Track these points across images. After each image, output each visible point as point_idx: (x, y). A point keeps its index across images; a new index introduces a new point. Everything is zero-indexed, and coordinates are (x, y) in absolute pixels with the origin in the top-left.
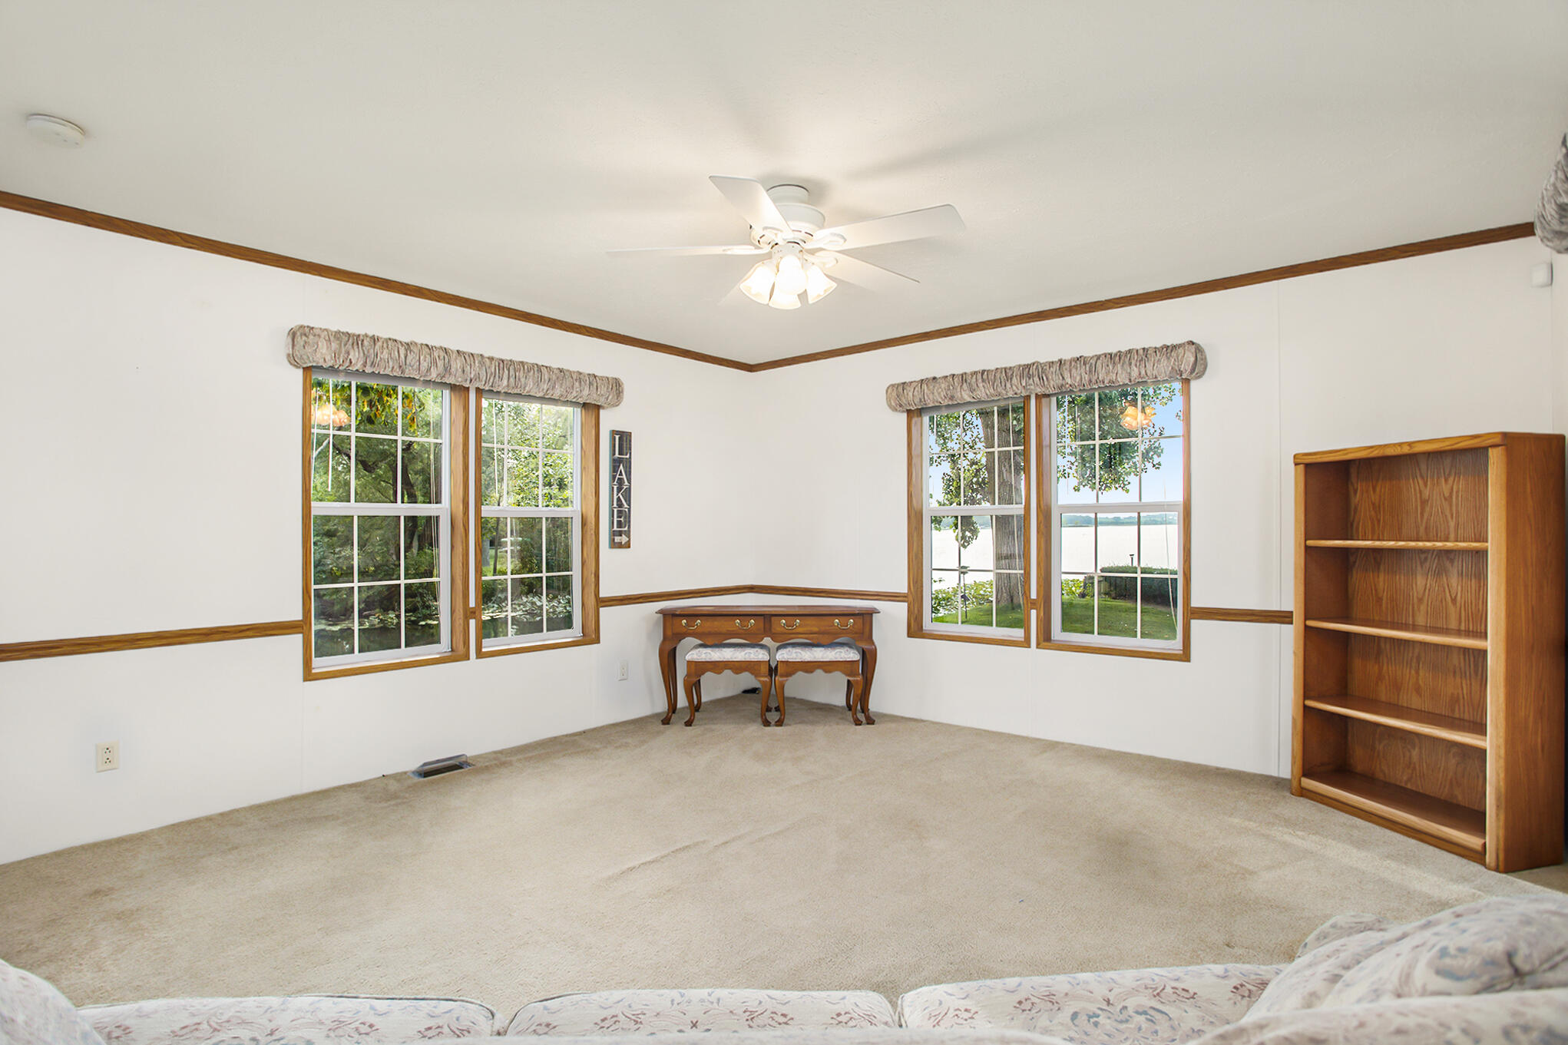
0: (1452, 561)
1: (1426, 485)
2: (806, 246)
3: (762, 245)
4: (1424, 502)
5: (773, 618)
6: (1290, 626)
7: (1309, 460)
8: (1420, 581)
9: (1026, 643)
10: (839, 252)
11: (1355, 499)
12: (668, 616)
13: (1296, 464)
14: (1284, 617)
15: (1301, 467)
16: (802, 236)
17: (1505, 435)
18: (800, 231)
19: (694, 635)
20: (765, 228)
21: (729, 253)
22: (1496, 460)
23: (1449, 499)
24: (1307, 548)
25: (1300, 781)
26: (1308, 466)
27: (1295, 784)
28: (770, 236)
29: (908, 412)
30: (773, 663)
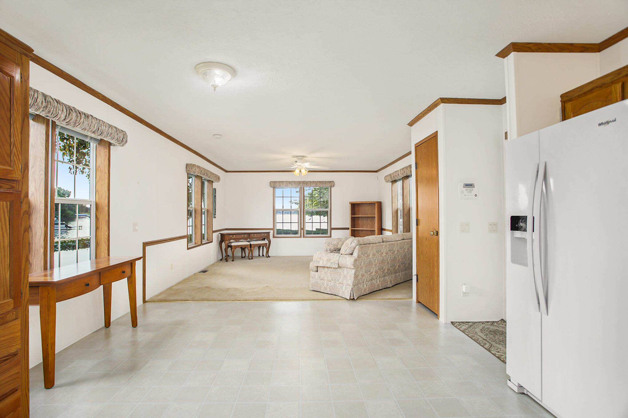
1: (366, 207)
5: (250, 234)
6: (348, 230)
7: (351, 203)
9: (301, 237)
11: (356, 209)
12: (222, 235)
14: (348, 229)
15: (350, 204)
17: (377, 202)
19: (233, 239)
22: (376, 204)
24: (351, 217)
26: (351, 204)
29: (273, 188)
30: (251, 245)
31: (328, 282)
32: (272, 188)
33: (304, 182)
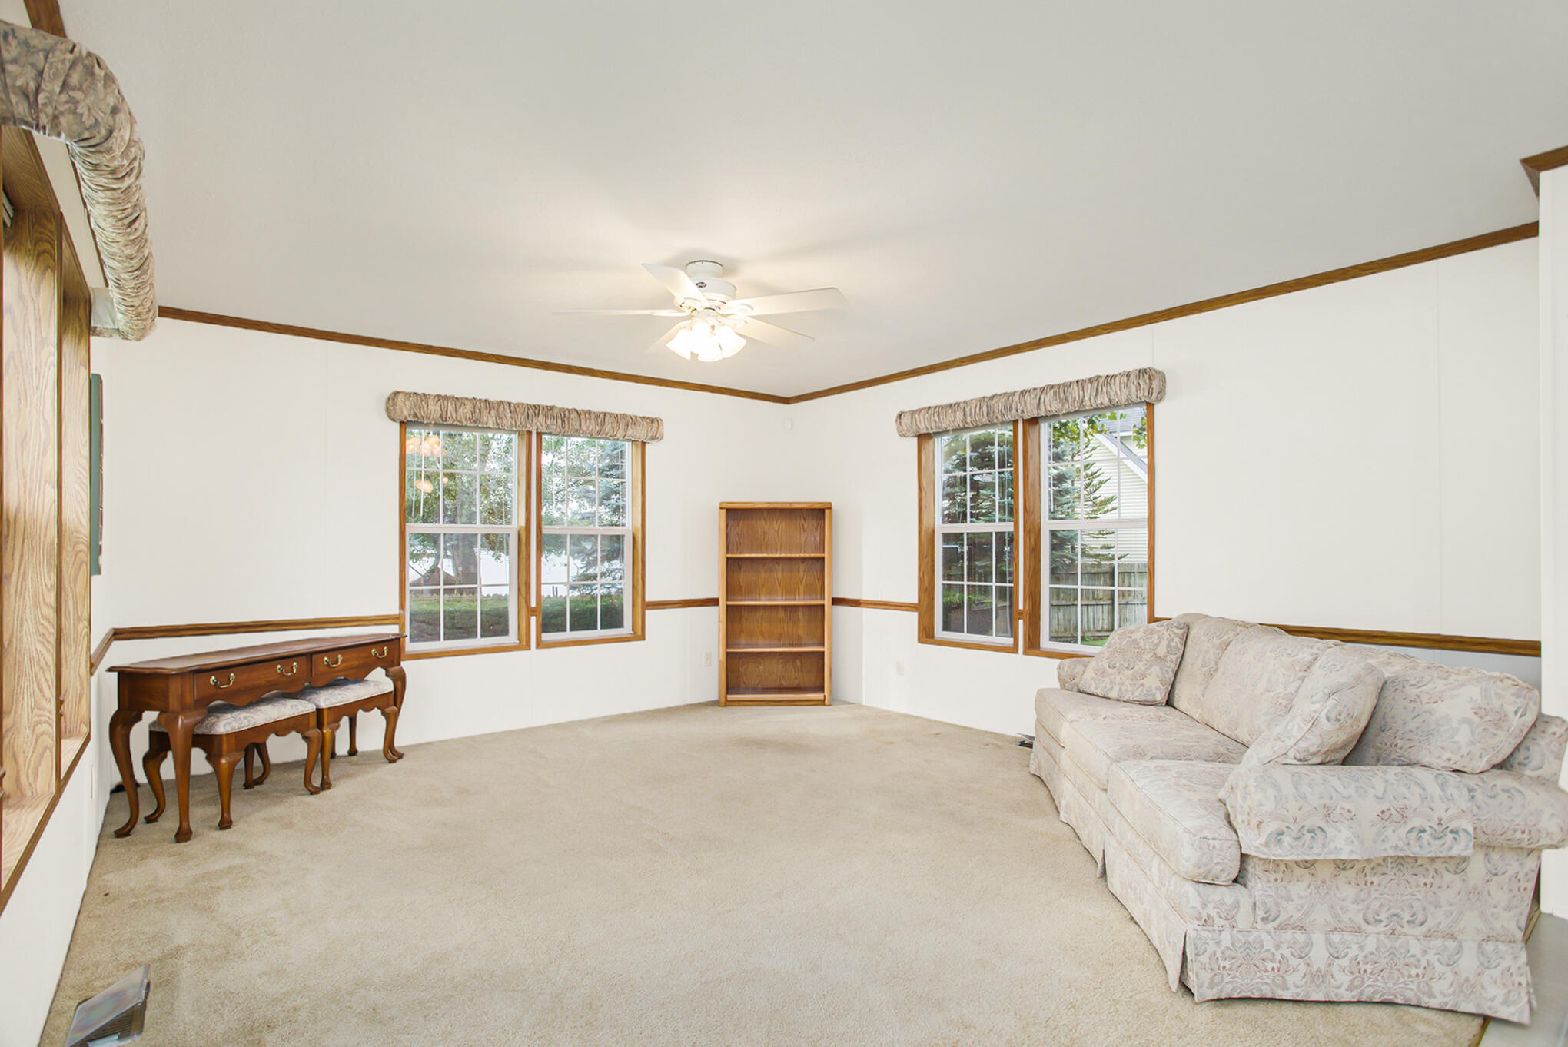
0: (779, 564)
1: (766, 523)
2: (720, 312)
3: (684, 308)
4: (765, 533)
7: (727, 507)
8: (763, 575)
10: (751, 317)
13: (721, 508)
15: (724, 511)
16: (718, 303)
18: (715, 300)
20: (686, 299)
21: (655, 314)
22: (827, 513)
23: (778, 532)
24: (728, 559)
25: (726, 697)
26: (727, 511)
27: (723, 700)
28: (688, 303)
29: (402, 423)
30: (319, 711)
31: (1336, 937)
32: (397, 426)
33: (551, 408)
